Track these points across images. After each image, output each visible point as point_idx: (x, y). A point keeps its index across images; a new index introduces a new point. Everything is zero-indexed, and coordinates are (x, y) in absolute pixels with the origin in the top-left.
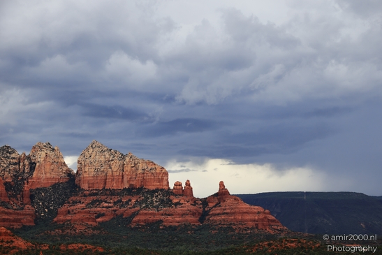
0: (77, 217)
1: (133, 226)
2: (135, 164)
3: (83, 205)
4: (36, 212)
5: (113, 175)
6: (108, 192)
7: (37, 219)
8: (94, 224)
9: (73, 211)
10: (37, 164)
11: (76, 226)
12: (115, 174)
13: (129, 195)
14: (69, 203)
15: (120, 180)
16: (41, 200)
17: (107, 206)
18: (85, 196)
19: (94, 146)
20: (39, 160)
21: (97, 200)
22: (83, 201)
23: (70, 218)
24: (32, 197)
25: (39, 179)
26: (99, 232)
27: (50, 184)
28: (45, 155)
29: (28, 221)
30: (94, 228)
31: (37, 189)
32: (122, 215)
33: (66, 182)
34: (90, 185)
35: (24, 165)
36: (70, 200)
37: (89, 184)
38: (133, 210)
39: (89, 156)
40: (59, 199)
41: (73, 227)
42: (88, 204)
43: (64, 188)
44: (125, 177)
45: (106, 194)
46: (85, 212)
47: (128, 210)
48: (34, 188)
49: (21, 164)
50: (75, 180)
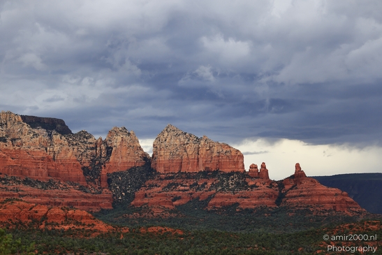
0: (154, 200)
1: (209, 209)
2: (210, 147)
3: (160, 189)
4: (114, 195)
5: (188, 159)
6: (184, 176)
7: (115, 203)
8: (171, 207)
9: (149, 194)
10: (114, 149)
11: (153, 209)
12: (190, 157)
13: (204, 178)
14: (145, 186)
15: (196, 163)
16: (118, 184)
17: (183, 190)
18: (161, 179)
19: (169, 130)
20: (115, 144)
21: (174, 184)
22: (159, 184)
23: (147, 202)
24: (109, 181)
25: (115, 163)
26: (176, 215)
27: (126, 168)
28: (120, 140)
29: (106, 204)
30: (171, 212)
31: (114, 173)
32: (199, 198)
33: (142, 166)
34: (166, 169)
35: (101, 150)
36: (147, 183)
37: (165, 167)
38: (209, 193)
39: (164, 139)
40: (136, 183)
41: (150, 210)
42: (165, 187)
43: (140, 172)
44: (201, 160)
45: (182, 178)
46: (162, 196)
47: (203, 193)
48: (111, 172)
49: (98, 149)
50: (150, 164)
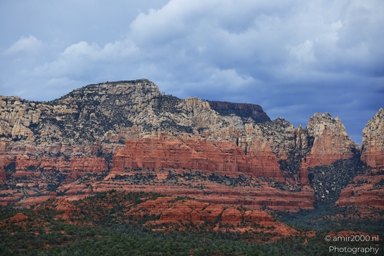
0: (362, 199)
3: (370, 186)
4: (316, 193)
7: (317, 202)
9: (357, 192)
10: (316, 139)
11: (360, 210)
14: (353, 183)
16: (321, 180)
18: (372, 174)
19: (381, 115)
20: (317, 133)
22: (369, 180)
23: (353, 201)
24: (310, 177)
25: (318, 155)
27: (331, 161)
28: (323, 128)
29: (306, 204)
30: (382, 213)
31: (317, 167)
33: (350, 159)
34: (379, 162)
35: (301, 140)
36: (355, 179)
37: (376, 160)
39: (375, 127)
40: (342, 179)
41: (356, 211)
42: (377, 184)
43: (347, 166)
46: (372, 194)
48: (313, 166)
49: (297, 139)
50: (360, 155)
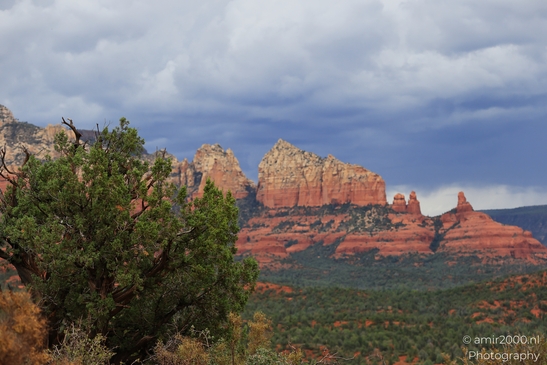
0: (260, 245)
1: (337, 258)
2: (338, 171)
3: (268, 230)
5: (307, 187)
6: (302, 211)
8: (283, 255)
9: (254, 237)
10: (204, 175)
11: (258, 258)
12: (310, 185)
13: (330, 214)
14: (248, 226)
15: (318, 193)
17: (300, 232)
18: (270, 216)
19: (280, 147)
20: (206, 168)
21: (287, 223)
22: (267, 223)
23: (250, 248)
26: (290, 265)
28: (213, 162)
30: (284, 261)
32: (322, 242)
33: (245, 199)
34: (277, 202)
35: (186, 177)
36: (250, 222)
37: (275, 200)
38: (337, 235)
39: (273, 161)
42: (275, 228)
43: (241, 207)
44: (325, 189)
45: (299, 214)
46: (271, 239)
47: (330, 235)
49: (182, 175)
50: (255, 194)
